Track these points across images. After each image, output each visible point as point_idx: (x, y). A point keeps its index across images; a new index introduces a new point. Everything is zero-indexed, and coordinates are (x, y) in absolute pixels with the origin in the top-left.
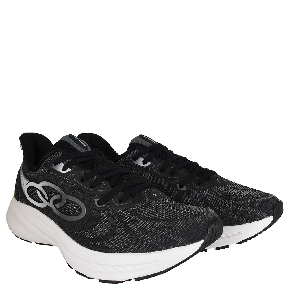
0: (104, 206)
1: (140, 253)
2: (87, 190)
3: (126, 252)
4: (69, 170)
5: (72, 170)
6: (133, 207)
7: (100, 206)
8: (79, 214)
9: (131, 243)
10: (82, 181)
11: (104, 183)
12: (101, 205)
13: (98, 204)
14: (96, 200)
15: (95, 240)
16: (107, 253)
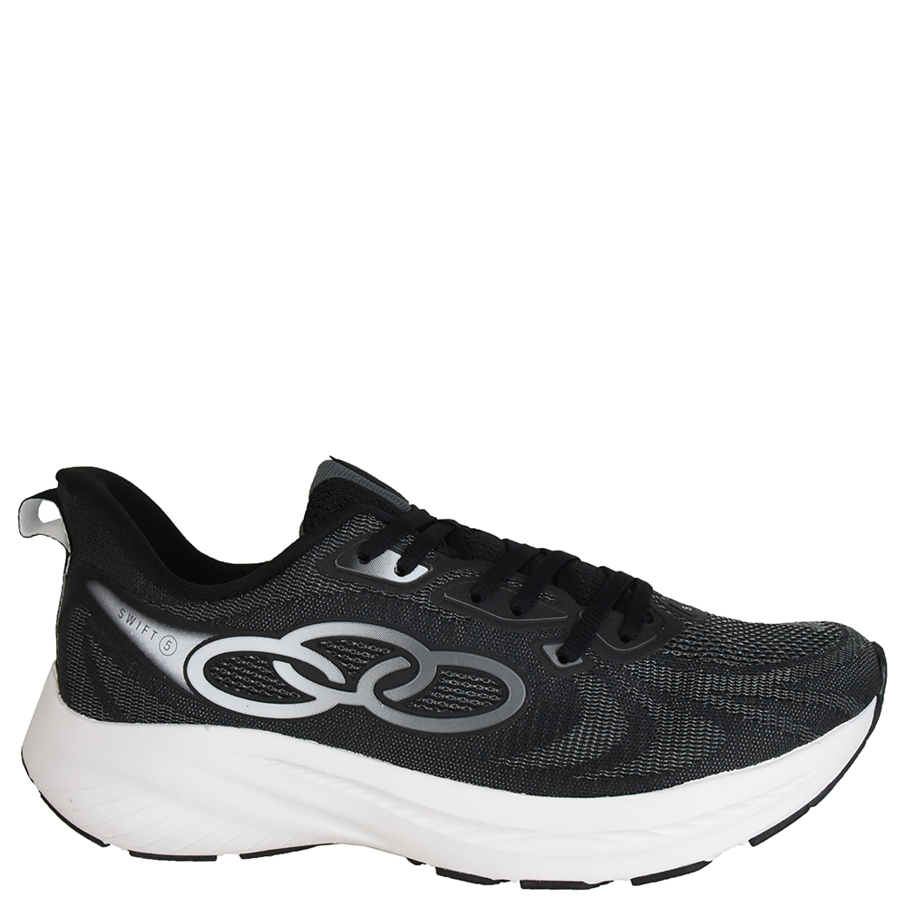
0: (580, 661)
1: (753, 766)
2: (505, 624)
3: (713, 773)
4: (420, 571)
5: (432, 569)
6: (667, 647)
7: (569, 664)
8: (497, 705)
9: (726, 742)
10: (476, 599)
11: (549, 596)
12: (574, 661)
13: (562, 660)
14: (551, 650)
15: (593, 765)
16: (651, 791)
